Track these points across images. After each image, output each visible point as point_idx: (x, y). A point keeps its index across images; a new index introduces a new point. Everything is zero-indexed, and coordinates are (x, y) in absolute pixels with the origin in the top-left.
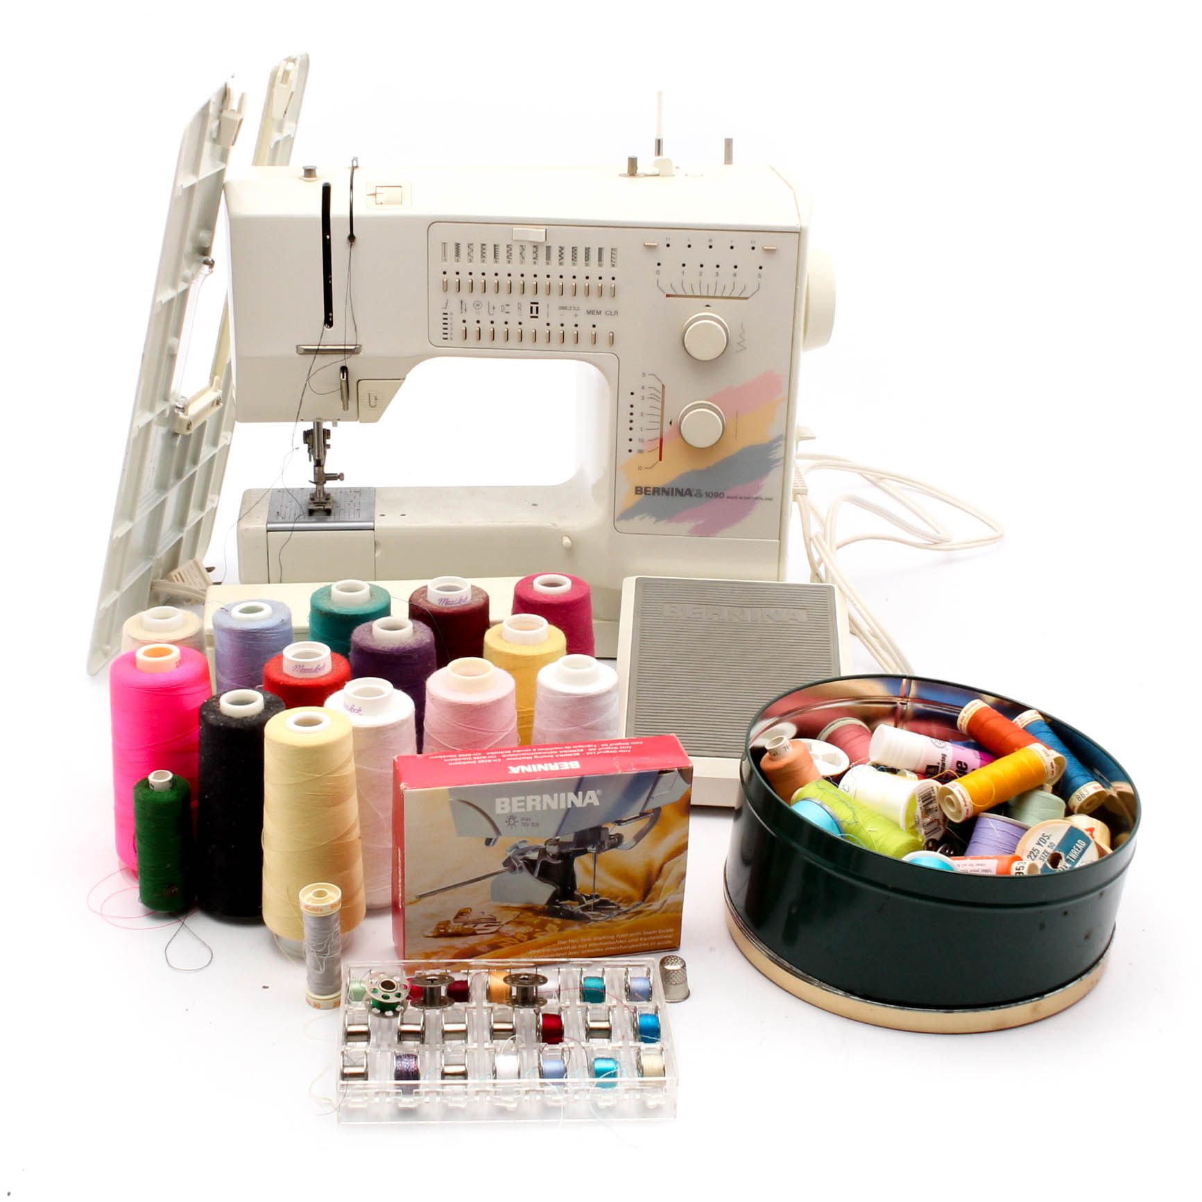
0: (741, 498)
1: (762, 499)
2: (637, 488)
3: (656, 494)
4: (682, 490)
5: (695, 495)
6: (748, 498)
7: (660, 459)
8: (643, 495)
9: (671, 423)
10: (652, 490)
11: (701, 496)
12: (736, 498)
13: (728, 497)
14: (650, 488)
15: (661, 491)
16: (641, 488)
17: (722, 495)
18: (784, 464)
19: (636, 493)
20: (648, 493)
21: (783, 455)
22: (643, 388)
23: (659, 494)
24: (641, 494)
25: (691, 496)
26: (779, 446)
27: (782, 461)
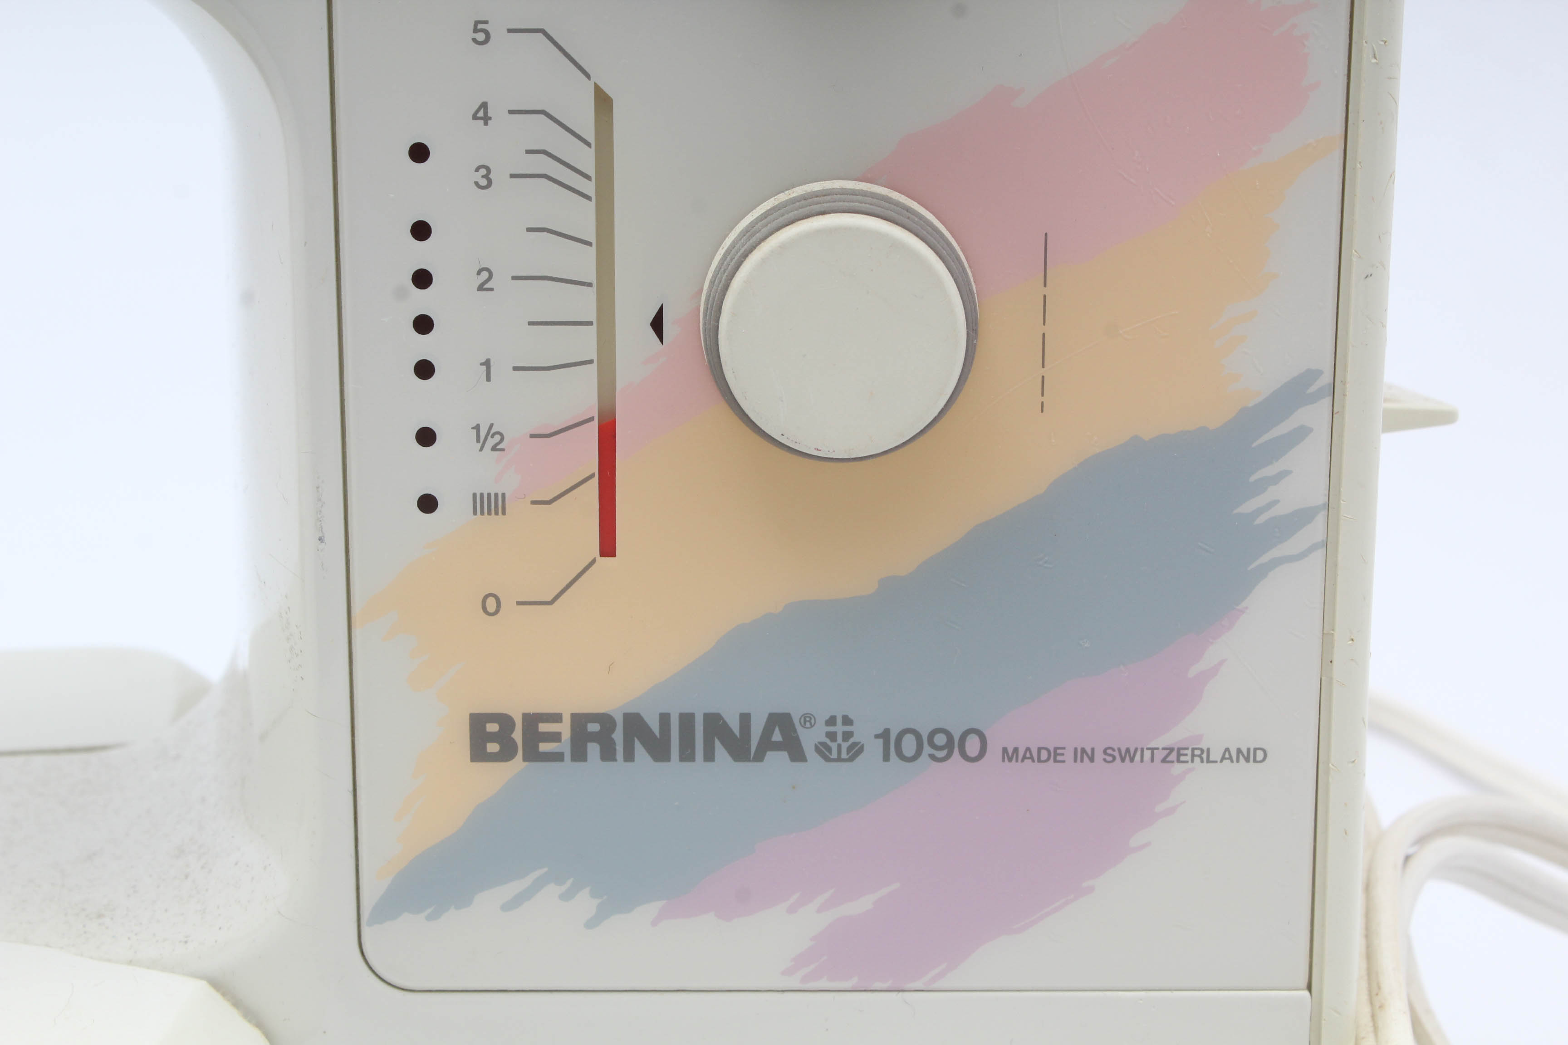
0: (1084, 755)
1: (1203, 755)
2: (478, 722)
3: (593, 749)
4: (745, 719)
5: (823, 750)
6: (1127, 755)
7: (608, 548)
8: (518, 763)
9: (657, 324)
10: (565, 729)
11: (856, 751)
12: (1055, 755)
13: (1010, 755)
14: (556, 718)
15: (618, 736)
16: (505, 721)
17: (973, 745)
18: (1328, 545)
19: (478, 754)
20: (544, 747)
21: (1321, 500)
22: (482, 114)
23: (608, 754)
24: (506, 754)
25: (797, 754)
26: (1302, 433)
27: (1315, 531)
